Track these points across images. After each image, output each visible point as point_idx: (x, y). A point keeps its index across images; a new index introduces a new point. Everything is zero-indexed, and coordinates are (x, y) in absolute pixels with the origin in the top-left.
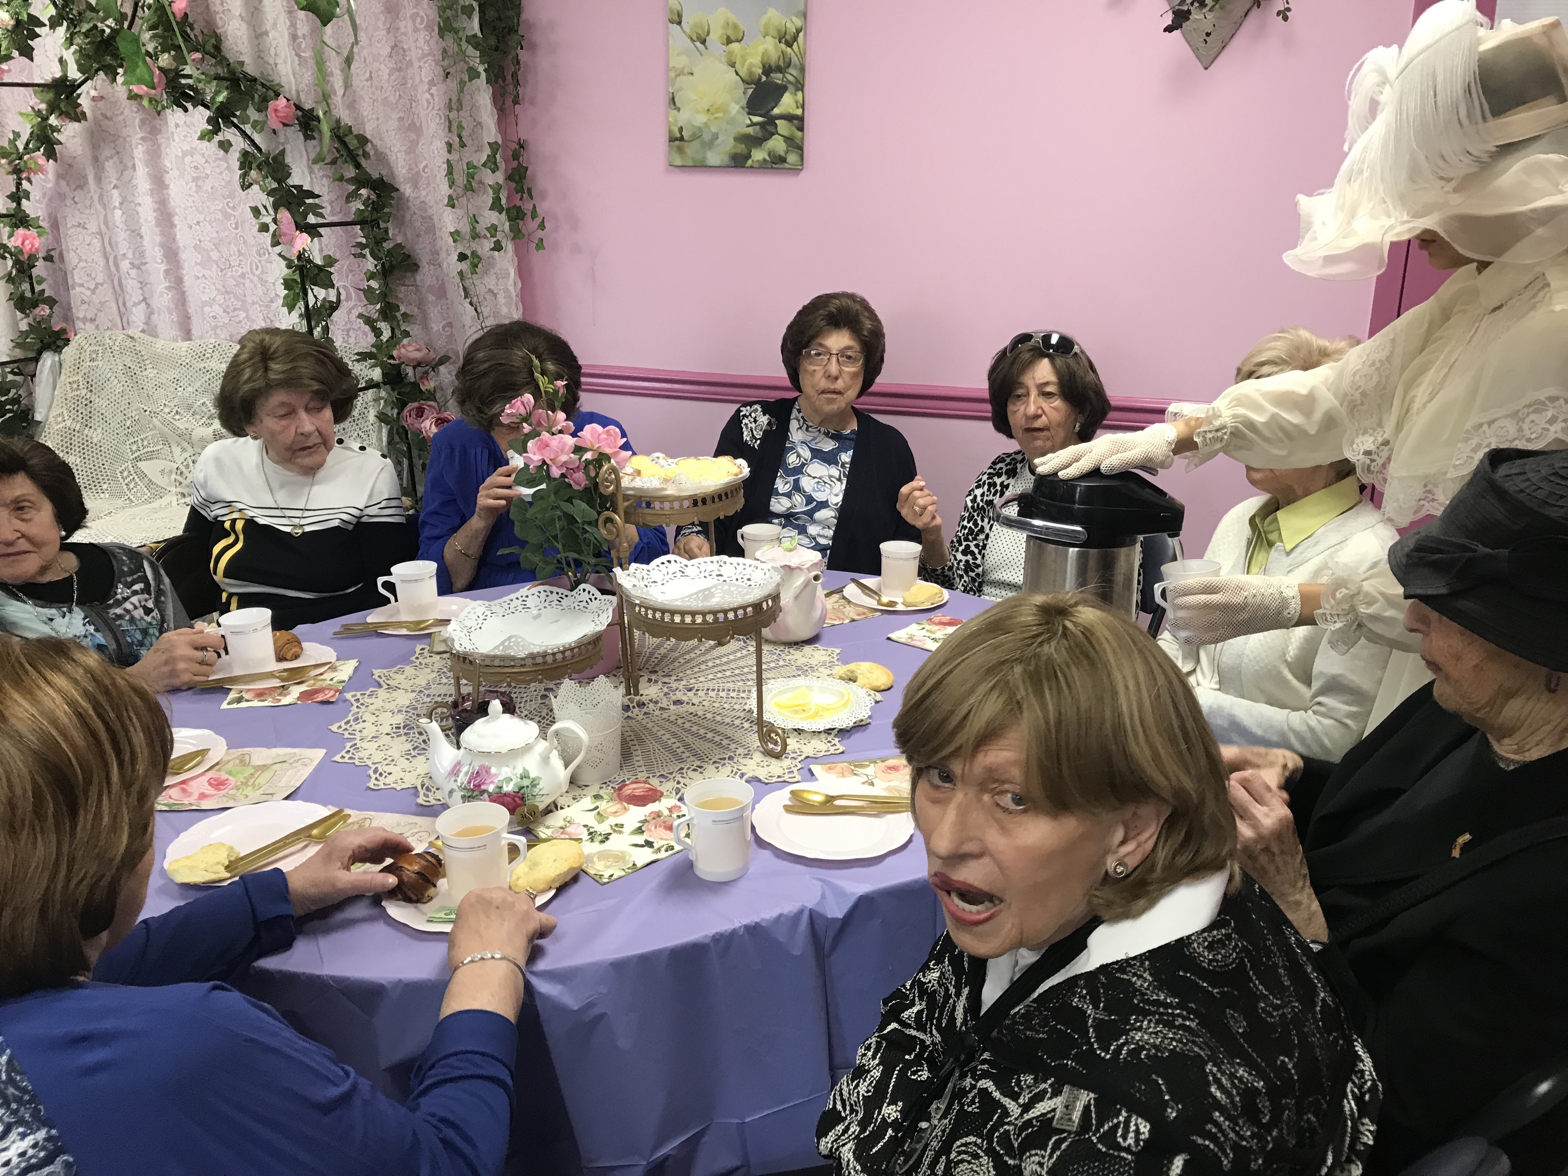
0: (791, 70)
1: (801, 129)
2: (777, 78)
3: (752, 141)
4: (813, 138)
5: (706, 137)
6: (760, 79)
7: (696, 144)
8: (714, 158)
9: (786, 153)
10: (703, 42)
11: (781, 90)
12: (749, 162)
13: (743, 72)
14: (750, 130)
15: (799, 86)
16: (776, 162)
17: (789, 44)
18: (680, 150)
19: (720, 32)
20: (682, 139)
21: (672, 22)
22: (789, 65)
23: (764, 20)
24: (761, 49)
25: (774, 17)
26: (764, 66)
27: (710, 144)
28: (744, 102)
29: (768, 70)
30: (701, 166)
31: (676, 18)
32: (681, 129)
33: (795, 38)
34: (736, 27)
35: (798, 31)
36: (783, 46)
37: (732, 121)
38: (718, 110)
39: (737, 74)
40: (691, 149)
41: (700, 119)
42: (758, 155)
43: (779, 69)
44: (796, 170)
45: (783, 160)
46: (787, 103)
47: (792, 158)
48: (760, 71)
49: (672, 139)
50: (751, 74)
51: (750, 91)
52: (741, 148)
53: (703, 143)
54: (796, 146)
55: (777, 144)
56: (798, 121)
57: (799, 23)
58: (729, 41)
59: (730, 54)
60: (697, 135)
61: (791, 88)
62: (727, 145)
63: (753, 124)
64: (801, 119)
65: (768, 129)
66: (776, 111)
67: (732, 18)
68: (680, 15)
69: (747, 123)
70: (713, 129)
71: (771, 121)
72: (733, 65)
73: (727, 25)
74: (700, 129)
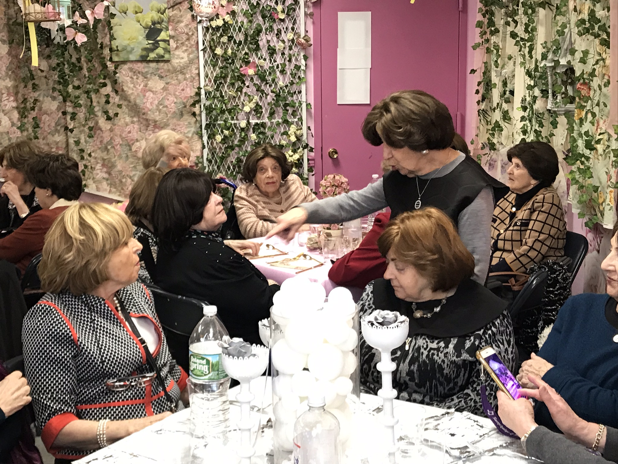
0: (163, 23)
1: (169, 45)
2: (158, 26)
3: (149, 50)
5: (129, 49)
6: (151, 26)
7: (124, 52)
8: (133, 58)
9: (164, 54)
10: (125, 13)
11: (160, 30)
12: (149, 58)
13: (144, 24)
14: (148, 46)
15: (167, 29)
16: (160, 58)
17: (163, 14)
18: (117, 55)
19: (132, 9)
20: (118, 50)
21: (111, 5)
22: (163, 21)
23: (151, 5)
24: (151, 15)
25: (155, 4)
26: (152, 22)
27: (131, 52)
28: (144, 36)
29: (154, 23)
30: (127, 61)
32: (117, 47)
33: (164, 12)
34: (139, 7)
35: (166, 9)
36: (160, 14)
37: (140, 43)
38: (133, 39)
39: (141, 25)
40: (122, 55)
41: (126, 42)
42: (152, 56)
44: (169, 61)
45: (163, 57)
46: (163, 35)
47: (167, 56)
48: (151, 24)
49: (113, 51)
50: (147, 25)
51: (147, 31)
52: (144, 53)
53: (128, 52)
54: (168, 51)
55: (160, 51)
56: (167, 42)
57: (165, 6)
58: (136, 13)
59: (137, 17)
60: (124, 49)
61: (164, 30)
62: (138, 52)
63: (149, 44)
65: (156, 46)
66: (158, 39)
67: (137, 4)
69: (146, 43)
70: (132, 46)
71: (157, 42)
72: (139, 22)
73: (135, 7)
74: (126, 46)
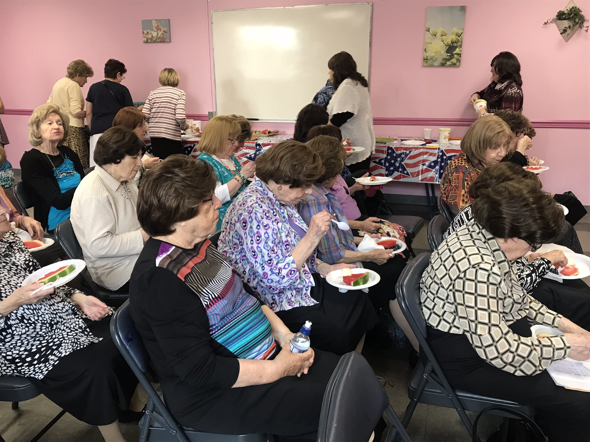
0: (459, 43)
1: (460, 57)
2: (455, 45)
3: (447, 60)
4: (463, 59)
5: (434, 59)
6: (450, 45)
7: (431, 61)
8: (436, 64)
9: (457, 62)
10: (435, 36)
11: (456, 47)
12: (446, 65)
13: (446, 43)
14: (447, 57)
15: (461, 46)
16: (454, 65)
17: (459, 37)
18: (426, 62)
19: (440, 33)
20: (427, 59)
21: (427, 31)
22: (459, 41)
23: (452, 31)
24: (451, 38)
25: (456, 30)
27: (435, 61)
28: (445, 51)
29: (452, 43)
30: (432, 66)
31: (428, 30)
32: (427, 57)
33: (461, 35)
34: (444, 32)
35: (462, 33)
36: (457, 37)
37: (441, 55)
38: (438, 52)
39: (444, 44)
40: (430, 62)
41: (433, 54)
42: (448, 63)
43: (456, 42)
44: (458, 67)
45: (455, 64)
46: (457, 51)
47: (458, 64)
48: (450, 43)
49: (424, 59)
50: (448, 43)
51: (447, 48)
52: (444, 62)
53: (433, 60)
54: (459, 61)
55: (454, 60)
56: (459, 55)
57: (462, 31)
58: (442, 36)
59: (442, 39)
60: (432, 58)
61: (459, 47)
62: (440, 61)
63: (447, 56)
64: (460, 54)
65: (452, 57)
66: (454, 52)
67: (444, 30)
68: (429, 29)
69: (445, 55)
70: (436, 57)
71: (453, 55)
72: (443, 41)
73: (442, 31)
74: (433, 57)
